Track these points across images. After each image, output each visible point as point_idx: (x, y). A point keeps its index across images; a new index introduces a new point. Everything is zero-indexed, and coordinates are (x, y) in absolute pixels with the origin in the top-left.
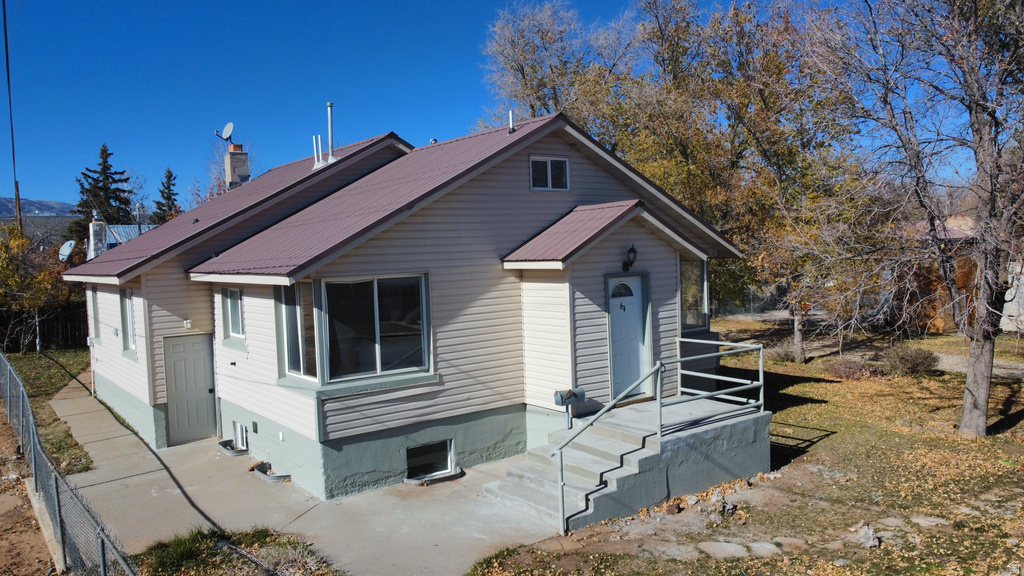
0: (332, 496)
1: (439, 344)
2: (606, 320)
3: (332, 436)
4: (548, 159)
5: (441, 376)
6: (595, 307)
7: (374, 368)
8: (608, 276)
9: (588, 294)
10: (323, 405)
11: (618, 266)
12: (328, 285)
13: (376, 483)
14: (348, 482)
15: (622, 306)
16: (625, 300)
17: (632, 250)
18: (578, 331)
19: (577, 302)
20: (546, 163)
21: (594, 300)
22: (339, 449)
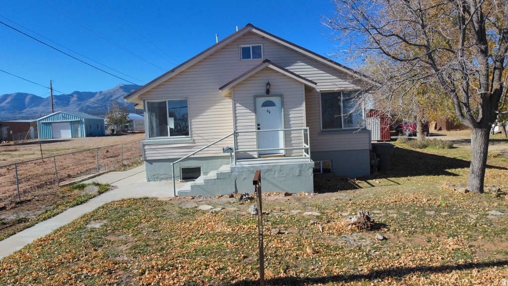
0: (149, 181)
1: (193, 127)
2: (254, 117)
3: (148, 159)
4: (251, 46)
5: (194, 140)
6: (248, 111)
7: (167, 135)
8: (256, 97)
9: (243, 104)
10: (144, 147)
11: (264, 91)
12: (148, 102)
13: (167, 179)
14: (155, 176)
15: (268, 111)
16: (270, 108)
17: (268, 84)
18: (238, 121)
19: (237, 108)
20: (249, 48)
21: (247, 107)
22: (151, 164)
